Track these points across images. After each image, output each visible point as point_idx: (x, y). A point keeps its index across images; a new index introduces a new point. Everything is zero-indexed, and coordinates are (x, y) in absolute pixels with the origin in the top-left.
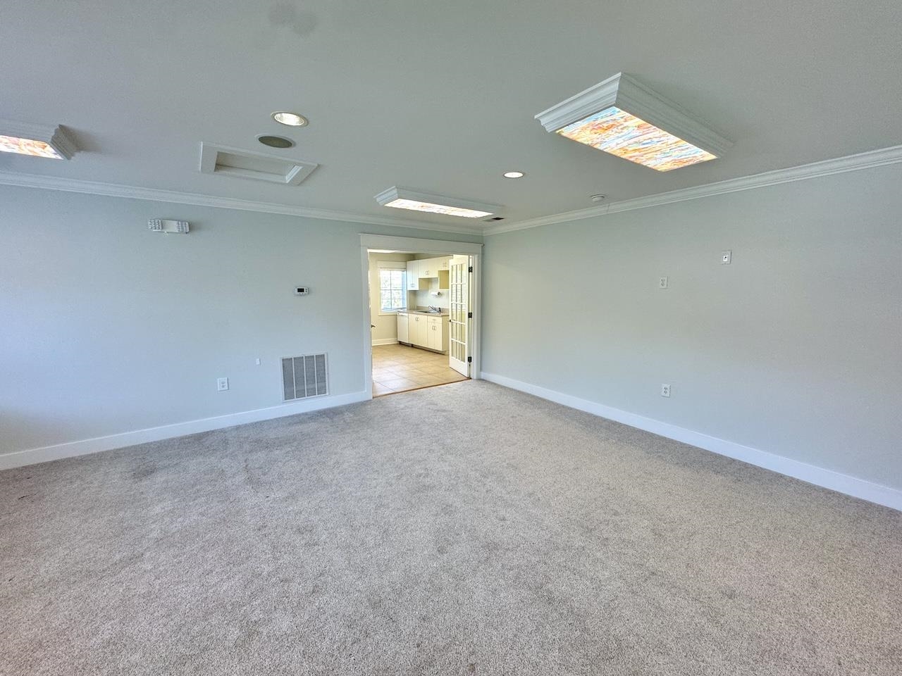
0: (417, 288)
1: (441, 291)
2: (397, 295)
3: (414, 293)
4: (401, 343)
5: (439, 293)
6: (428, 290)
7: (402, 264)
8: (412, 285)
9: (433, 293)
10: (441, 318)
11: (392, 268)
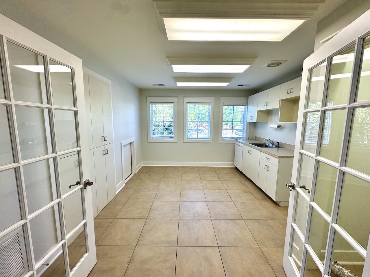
0: (255, 120)
1: (281, 123)
2: (239, 126)
3: (254, 125)
4: (236, 169)
5: (279, 127)
6: (267, 122)
7: (243, 100)
8: (251, 118)
9: (271, 126)
10: (277, 160)
11: (234, 104)
